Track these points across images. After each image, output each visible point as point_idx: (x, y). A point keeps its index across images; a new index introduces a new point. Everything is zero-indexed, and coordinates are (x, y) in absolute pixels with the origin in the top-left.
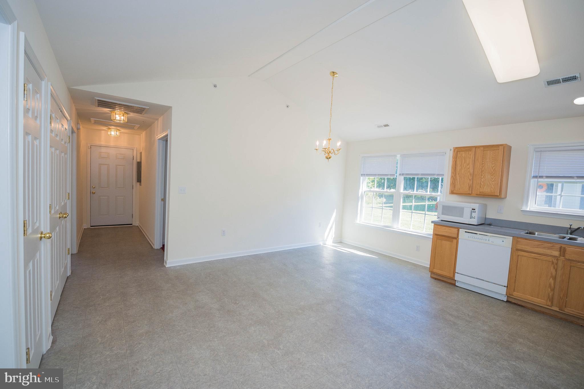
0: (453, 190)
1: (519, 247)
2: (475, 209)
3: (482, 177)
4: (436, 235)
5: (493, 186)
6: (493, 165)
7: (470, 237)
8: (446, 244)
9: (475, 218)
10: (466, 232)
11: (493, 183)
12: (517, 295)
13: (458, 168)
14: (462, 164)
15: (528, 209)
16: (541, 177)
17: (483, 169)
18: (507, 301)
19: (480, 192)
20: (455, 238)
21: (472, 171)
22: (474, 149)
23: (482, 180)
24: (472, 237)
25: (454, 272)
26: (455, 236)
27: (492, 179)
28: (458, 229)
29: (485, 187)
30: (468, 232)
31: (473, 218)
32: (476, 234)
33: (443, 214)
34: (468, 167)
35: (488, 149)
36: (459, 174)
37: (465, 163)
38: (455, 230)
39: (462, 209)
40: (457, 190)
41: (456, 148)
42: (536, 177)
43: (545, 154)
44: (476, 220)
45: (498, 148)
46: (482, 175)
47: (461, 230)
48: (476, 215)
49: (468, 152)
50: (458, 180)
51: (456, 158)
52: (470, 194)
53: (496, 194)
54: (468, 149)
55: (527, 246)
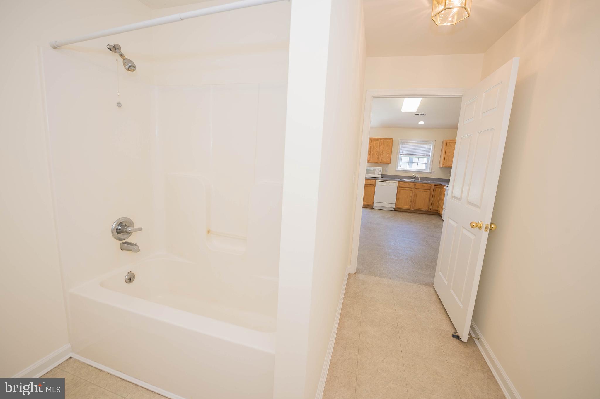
1: (400, 186)
2: (380, 170)
4: (366, 184)
5: (388, 159)
6: (388, 148)
8: (371, 188)
10: (379, 181)
11: (388, 157)
12: (399, 206)
13: (372, 149)
14: (373, 147)
15: (398, 169)
16: (403, 154)
17: (383, 150)
18: (394, 211)
19: (382, 162)
20: (374, 185)
21: (378, 151)
22: (379, 139)
23: (383, 156)
24: (381, 184)
25: (373, 202)
26: (374, 184)
27: (388, 155)
28: (375, 180)
29: (384, 160)
31: (379, 174)
32: (383, 182)
33: (366, 174)
34: (377, 148)
35: (387, 140)
36: (372, 152)
37: (375, 147)
38: (374, 181)
39: (375, 170)
40: (371, 161)
41: (371, 138)
42: (401, 154)
43: (405, 144)
44: (381, 175)
45: (390, 141)
46: (383, 153)
47: (377, 181)
48: (381, 173)
49: (377, 141)
50: (372, 155)
51: (371, 143)
52: (377, 163)
53: (389, 162)
54: (376, 139)
55: (403, 185)
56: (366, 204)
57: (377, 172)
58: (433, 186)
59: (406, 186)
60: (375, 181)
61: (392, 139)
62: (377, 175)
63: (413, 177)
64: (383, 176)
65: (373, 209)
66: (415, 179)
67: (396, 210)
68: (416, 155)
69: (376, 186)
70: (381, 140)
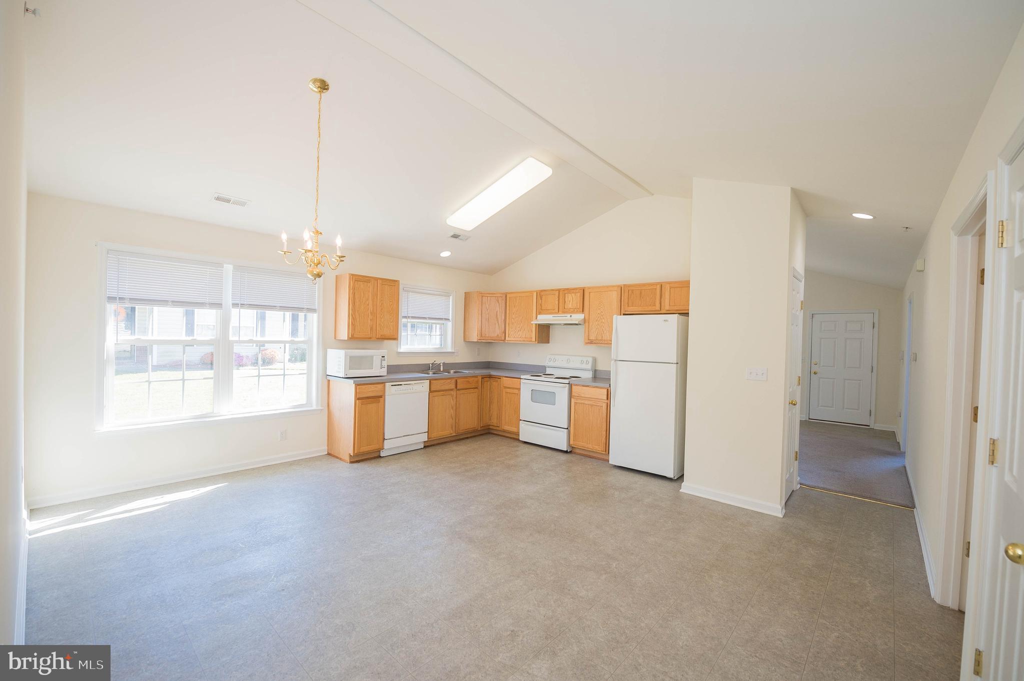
0: (353, 334)
2: (384, 357)
4: (359, 399)
5: (392, 327)
6: (391, 303)
7: (396, 390)
8: (372, 407)
9: (385, 367)
10: (392, 385)
11: (392, 323)
12: (434, 434)
14: (360, 298)
15: (401, 351)
16: (409, 317)
17: (382, 307)
18: (425, 447)
19: (381, 335)
20: (381, 397)
21: (372, 309)
22: (372, 281)
23: (382, 320)
24: (398, 390)
25: (383, 440)
27: (391, 319)
28: (384, 383)
29: (385, 329)
30: (395, 385)
31: (383, 367)
32: (401, 385)
34: (367, 303)
35: (386, 284)
36: (358, 311)
37: (364, 297)
38: (380, 386)
39: (372, 357)
42: (405, 317)
43: (410, 295)
44: (386, 369)
45: (394, 283)
46: (381, 315)
47: (388, 385)
48: (385, 364)
49: (366, 283)
50: (358, 320)
51: (354, 289)
52: (370, 338)
53: (395, 337)
54: (366, 279)
55: (437, 385)
56: (367, 450)
57: (377, 361)
58: (480, 378)
59: (443, 388)
60: (384, 386)
61: (396, 281)
62: (378, 370)
63: (432, 364)
64: (392, 369)
65: (382, 459)
66: (435, 368)
67: (427, 446)
68: (430, 318)
69: (387, 397)
70: (376, 282)
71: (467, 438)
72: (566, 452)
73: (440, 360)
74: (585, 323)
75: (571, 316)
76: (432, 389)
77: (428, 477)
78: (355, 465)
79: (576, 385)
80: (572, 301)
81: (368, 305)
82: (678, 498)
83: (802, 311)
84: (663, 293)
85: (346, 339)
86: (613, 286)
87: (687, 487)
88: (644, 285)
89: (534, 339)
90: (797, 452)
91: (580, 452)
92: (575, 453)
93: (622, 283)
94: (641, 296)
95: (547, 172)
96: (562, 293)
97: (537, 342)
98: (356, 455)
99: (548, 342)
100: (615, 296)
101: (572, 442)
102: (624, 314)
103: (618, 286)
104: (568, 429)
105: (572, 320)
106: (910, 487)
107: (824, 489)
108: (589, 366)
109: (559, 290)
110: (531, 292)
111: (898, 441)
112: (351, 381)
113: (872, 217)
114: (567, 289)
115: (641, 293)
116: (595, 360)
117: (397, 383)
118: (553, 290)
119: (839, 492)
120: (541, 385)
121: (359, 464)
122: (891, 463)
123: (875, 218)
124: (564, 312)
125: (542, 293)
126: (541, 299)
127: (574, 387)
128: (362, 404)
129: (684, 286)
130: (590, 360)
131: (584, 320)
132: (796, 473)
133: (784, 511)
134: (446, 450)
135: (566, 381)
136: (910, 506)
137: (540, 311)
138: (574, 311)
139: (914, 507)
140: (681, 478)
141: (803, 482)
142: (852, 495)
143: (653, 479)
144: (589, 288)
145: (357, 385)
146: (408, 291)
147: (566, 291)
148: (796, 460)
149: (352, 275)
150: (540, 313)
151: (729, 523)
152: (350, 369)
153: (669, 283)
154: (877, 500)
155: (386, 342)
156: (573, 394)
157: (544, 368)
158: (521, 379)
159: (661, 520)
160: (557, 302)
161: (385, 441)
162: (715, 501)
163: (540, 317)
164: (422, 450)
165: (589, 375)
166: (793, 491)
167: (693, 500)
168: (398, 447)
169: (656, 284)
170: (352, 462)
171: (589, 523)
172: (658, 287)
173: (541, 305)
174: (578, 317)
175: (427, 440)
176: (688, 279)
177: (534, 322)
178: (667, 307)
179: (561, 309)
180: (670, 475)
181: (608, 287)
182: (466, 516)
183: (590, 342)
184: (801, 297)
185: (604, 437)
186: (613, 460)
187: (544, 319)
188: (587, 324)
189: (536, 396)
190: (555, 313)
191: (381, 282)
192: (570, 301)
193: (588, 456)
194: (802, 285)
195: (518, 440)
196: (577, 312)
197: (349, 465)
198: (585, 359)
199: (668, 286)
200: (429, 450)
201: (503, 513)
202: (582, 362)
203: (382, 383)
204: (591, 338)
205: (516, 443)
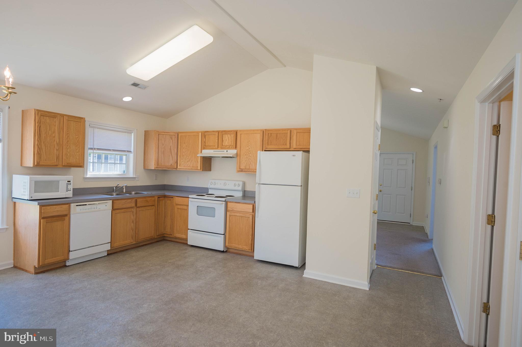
0: (39, 162)
2: (70, 181)
3: (68, 147)
4: (43, 218)
5: (78, 157)
6: (77, 136)
7: (81, 209)
8: (57, 225)
9: (70, 190)
10: (77, 206)
11: (78, 154)
12: (117, 244)
13: (43, 135)
14: (46, 131)
15: (87, 177)
16: (95, 149)
17: (68, 140)
19: (68, 163)
20: (66, 215)
21: (58, 141)
22: (58, 117)
23: (68, 150)
24: (83, 209)
25: (68, 251)
27: (77, 150)
28: (69, 204)
29: (71, 158)
30: (80, 205)
31: (69, 190)
32: (85, 205)
33: (35, 192)
34: (54, 135)
35: (72, 120)
36: (44, 142)
37: (50, 130)
38: (65, 207)
39: (58, 182)
40: (43, 161)
42: (91, 149)
43: (96, 130)
44: (71, 192)
45: (80, 120)
47: (73, 205)
48: (71, 187)
49: (52, 118)
50: (44, 150)
51: (40, 122)
52: (57, 165)
53: (81, 165)
54: (53, 115)
55: (119, 205)
56: (52, 261)
57: (63, 185)
58: (156, 198)
59: (124, 206)
60: (69, 206)
63: (116, 187)
64: (77, 192)
65: (67, 268)
66: (119, 190)
67: (110, 254)
68: (114, 150)
69: (72, 216)
70: (62, 118)
71: (146, 245)
72: (223, 252)
73: (122, 184)
74: (237, 156)
75: (227, 151)
76: (115, 208)
77: (108, 281)
78: (40, 276)
79: (230, 202)
80: (228, 140)
81: (54, 137)
82: (302, 281)
83: (379, 151)
84: (291, 136)
85: (32, 166)
86: (257, 130)
87: (308, 273)
88: (279, 130)
89: (199, 168)
90: (375, 245)
91: (233, 251)
92: (229, 252)
93: (264, 128)
94: (277, 138)
95: (208, 39)
96: (221, 134)
97: (202, 170)
98: (40, 267)
99: (210, 170)
100: (258, 137)
101: (227, 244)
102: (265, 151)
103: (261, 130)
104: (224, 234)
105: (227, 154)
106: (437, 263)
107: (390, 267)
108: (240, 188)
109: (218, 132)
110: (198, 132)
111: (426, 232)
112: (36, 203)
113: (421, 91)
114: (225, 131)
115: (277, 136)
116: (244, 184)
117: (81, 203)
118: (214, 131)
119: (399, 269)
120: (205, 202)
121: (44, 274)
122: (425, 247)
123: (423, 91)
124: (222, 148)
125: (206, 134)
126: (205, 138)
127: (229, 204)
128: (46, 223)
129: (307, 131)
130: (241, 183)
131: (237, 154)
132: (374, 259)
133: (369, 285)
134: (127, 256)
135: (223, 199)
136: (440, 275)
137: (204, 147)
138: (229, 147)
139: (441, 275)
140: (303, 266)
141: (378, 263)
142: (407, 270)
143: (284, 268)
144: (240, 131)
145: (41, 206)
146: (95, 128)
147: (224, 133)
148: (375, 250)
149: (38, 110)
150: (204, 149)
151: (336, 298)
152: (35, 193)
153: (296, 129)
154: (420, 272)
155: (73, 169)
156: (228, 209)
157: (207, 189)
158: (189, 198)
159: (291, 301)
160: (217, 141)
161: (71, 253)
162: (326, 282)
163: (204, 151)
164: (106, 257)
165: (240, 194)
166: (373, 270)
167: (312, 282)
168: (83, 257)
169: (288, 129)
170: (36, 273)
171: (239, 309)
172: (289, 132)
173: (205, 142)
174: (232, 152)
175: (109, 249)
176: (308, 127)
177: (200, 155)
178: (295, 147)
179: (220, 146)
180: (296, 264)
181: (254, 130)
182: (138, 313)
183: (241, 170)
184: (379, 142)
185: (251, 239)
186: (257, 256)
187: (207, 153)
188: (238, 157)
189: (200, 211)
190: (216, 149)
191: (67, 118)
192: (226, 140)
193: (239, 253)
194: (379, 133)
195: (187, 244)
196: (232, 148)
197: (34, 276)
198: (237, 183)
199: (295, 132)
200: (112, 256)
201: (171, 308)
202: (235, 185)
203: (67, 204)
204: (242, 167)
205: (185, 247)
